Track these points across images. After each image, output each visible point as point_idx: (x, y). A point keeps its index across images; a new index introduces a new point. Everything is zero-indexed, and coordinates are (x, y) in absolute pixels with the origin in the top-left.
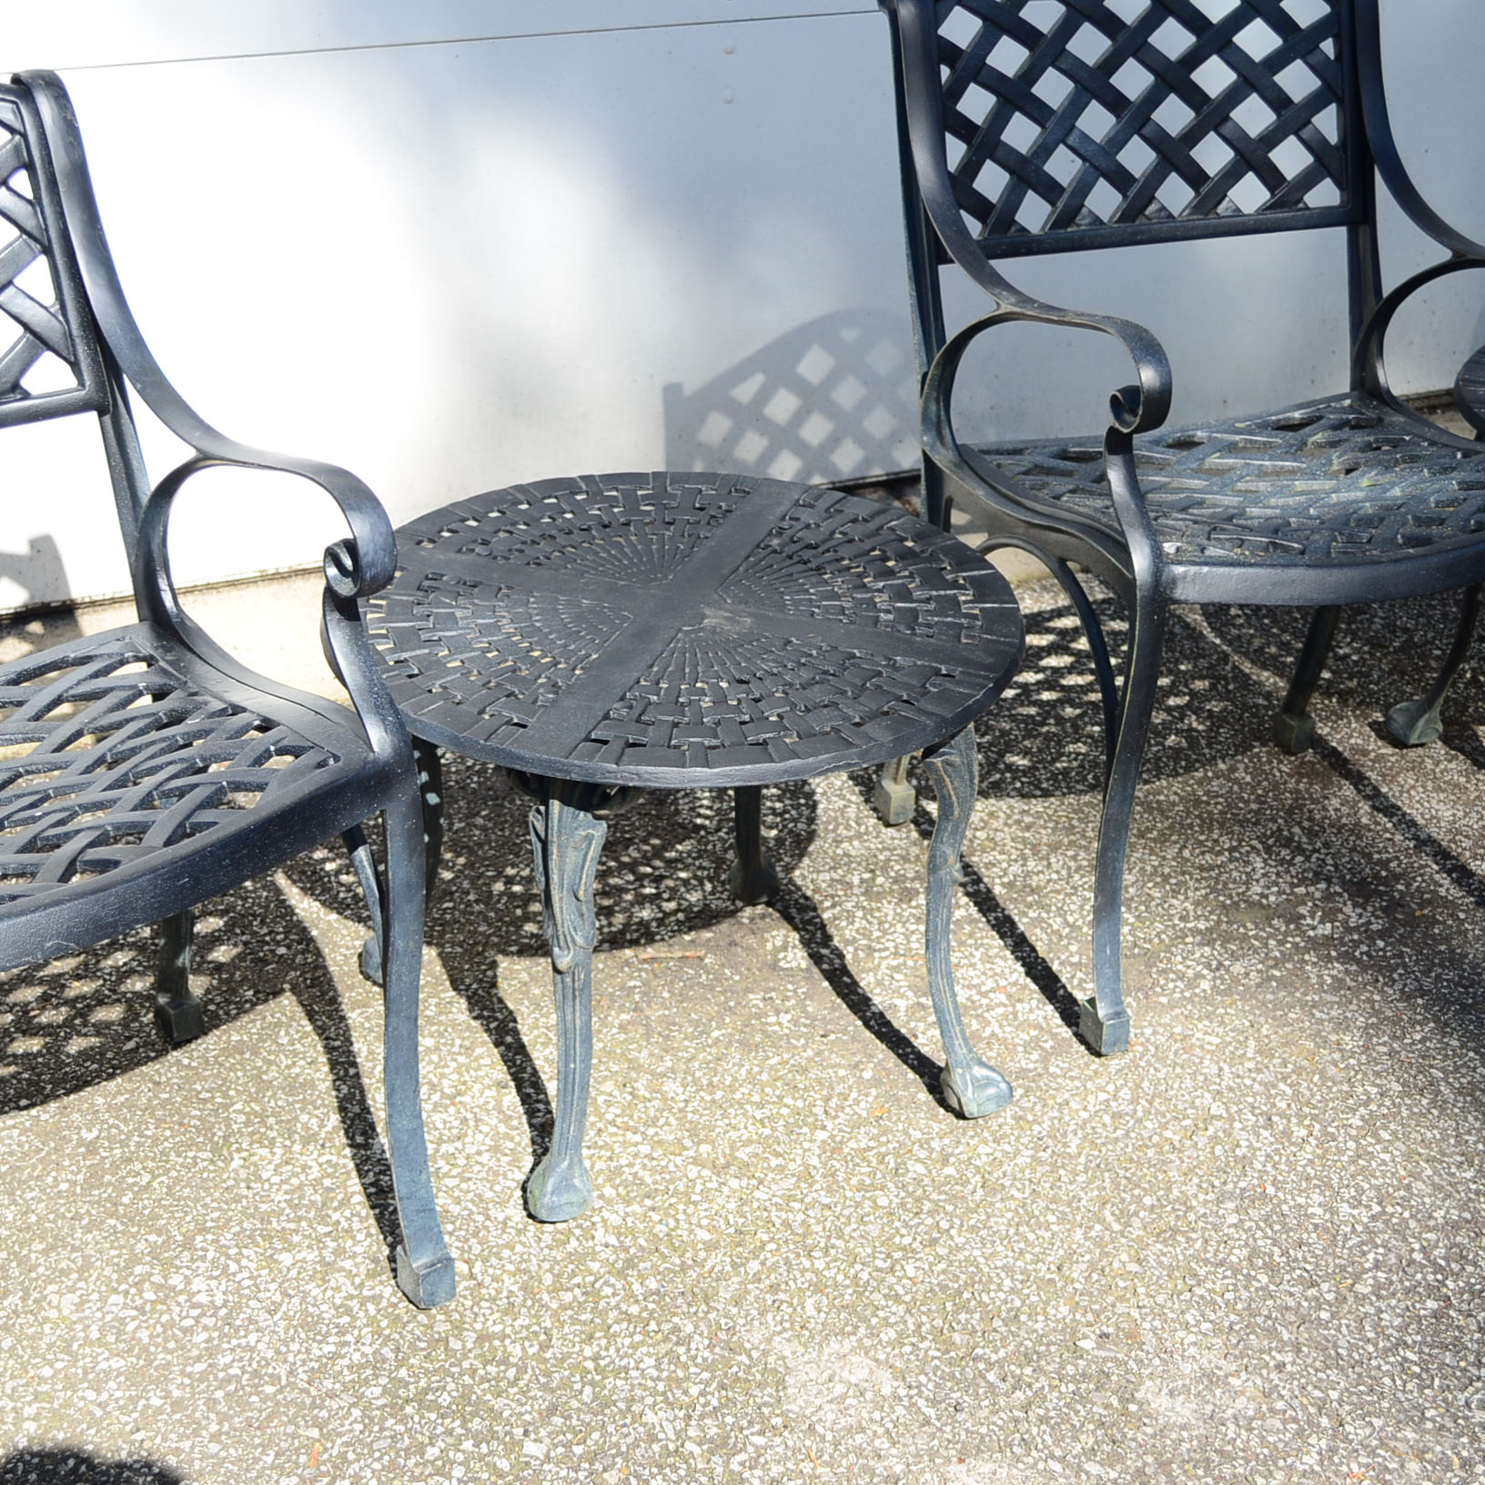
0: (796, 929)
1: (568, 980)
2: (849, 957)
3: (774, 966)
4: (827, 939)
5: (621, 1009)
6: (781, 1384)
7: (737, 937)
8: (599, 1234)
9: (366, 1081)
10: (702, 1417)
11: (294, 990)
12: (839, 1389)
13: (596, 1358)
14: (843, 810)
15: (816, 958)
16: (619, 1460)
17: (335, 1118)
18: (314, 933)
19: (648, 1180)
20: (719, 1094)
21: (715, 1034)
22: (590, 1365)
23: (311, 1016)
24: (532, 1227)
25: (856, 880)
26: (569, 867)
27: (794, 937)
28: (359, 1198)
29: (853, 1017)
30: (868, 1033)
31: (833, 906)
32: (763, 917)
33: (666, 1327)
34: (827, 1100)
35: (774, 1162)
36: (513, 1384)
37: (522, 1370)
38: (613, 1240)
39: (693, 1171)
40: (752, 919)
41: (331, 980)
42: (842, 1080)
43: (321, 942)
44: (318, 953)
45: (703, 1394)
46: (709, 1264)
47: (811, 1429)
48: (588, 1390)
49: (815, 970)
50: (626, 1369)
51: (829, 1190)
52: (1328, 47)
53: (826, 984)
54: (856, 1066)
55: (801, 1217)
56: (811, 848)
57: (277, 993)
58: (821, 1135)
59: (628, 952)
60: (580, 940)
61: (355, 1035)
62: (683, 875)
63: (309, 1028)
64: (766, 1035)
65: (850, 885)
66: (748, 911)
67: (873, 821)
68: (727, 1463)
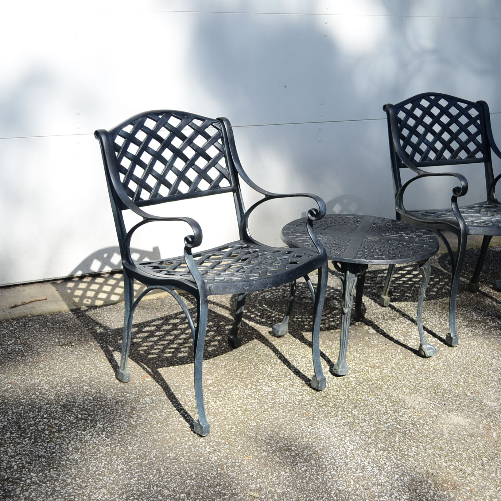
0: (370, 326)
1: (346, 316)
2: (385, 331)
3: (368, 333)
4: (378, 328)
5: (336, 341)
6: (404, 402)
7: (357, 328)
8: (351, 379)
9: (283, 354)
10: (389, 407)
11: (256, 338)
12: (417, 402)
13: (361, 398)
14: (371, 304)
15: (378, 331)
16: (375, 414)
17: (279, 361)
18: (255, 328)
19: (357, 369)
20: (366, 355)
21: (360, 345)
22: (360, 400)
23: (263, 343)
24: (335, 378)
25: (380, 317)
26: (350, 287)
27: (370, 327)
28: (292, 374)
29: (391, 341)
30: (395, 344)
31: (377, 322)
32: (361, 324)
33: (374, 393)
34: (392, 356)
35: (385, 366)
36: (345, 403)
37: (345, 401)
38: (354, 379)
39: (367, 368)
40: (359, 324)
41: (264, 337)
42: (394, 352)
43: (257, 329)
44: (259, 332)
45: (387, 403)
46: (378, 383)
47: (414, 408)
48: (362, 403)
49: (378, 333)
50: (368, 400)
51: (399, 371)
52: (478, 121)
53: (382, 335)
54: (396, 350)
55: (395, 375)
56: (366, 311)
57: (253, 339)
58: (393, 362)
59: (332, 331)
60: (350, 306)
61: (276, 346)
62: (338, 317)
63: (264, 345)
64: (372, 345)
65: (379, 318)
66: (357, 323)
67: (379, 306)
68: (398, 414)
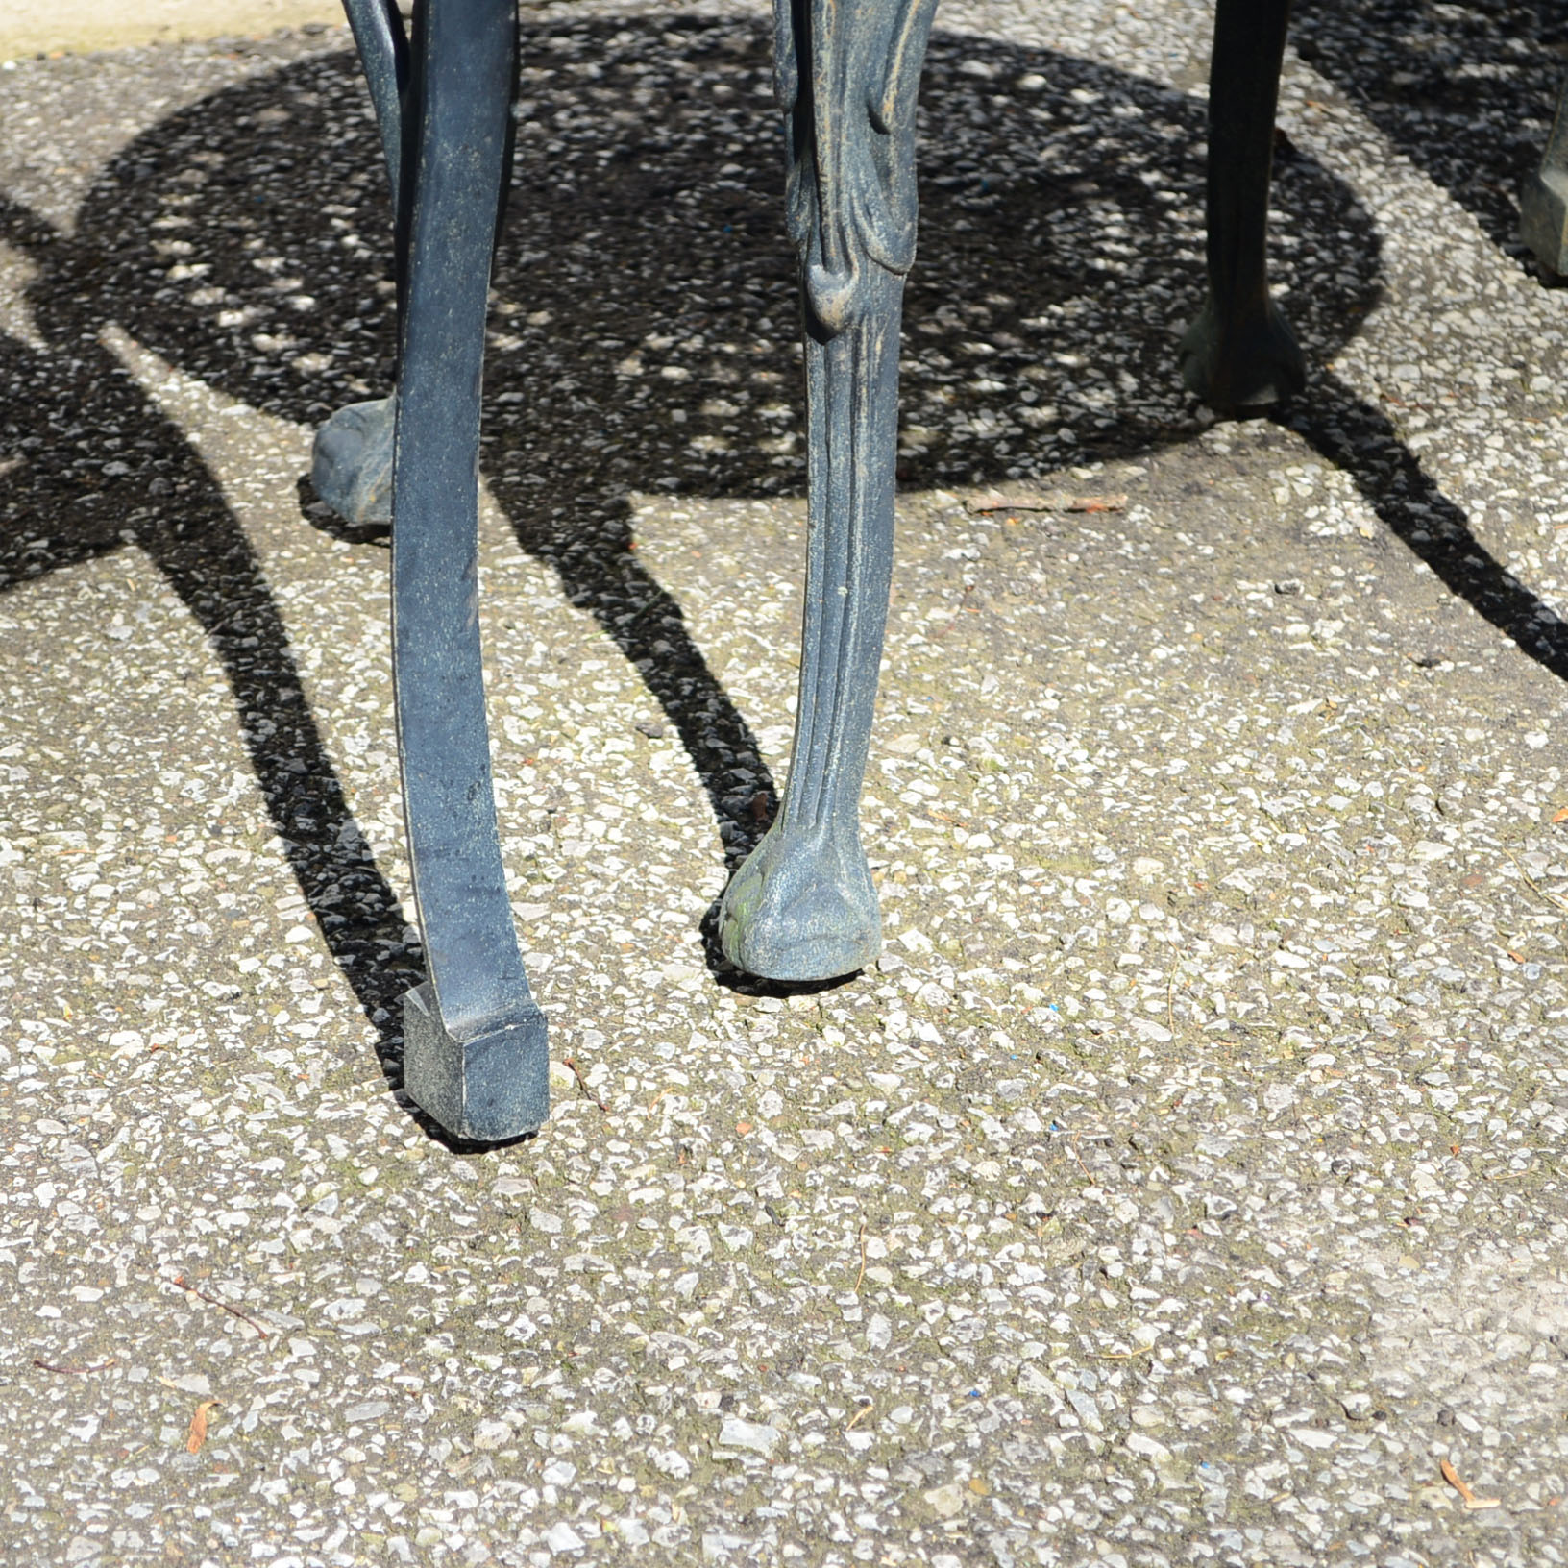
0: (1343, 464)
1: (843, 356)
2: (1476, 520)
3: (1297, 532)
4: (1421, 486)
5: (932, 598)
6: (1362, 1329)
7: (1204, 477)
8: (896, 1020)
9: (320, 714)
10: (1168, 1386)
11: (145, 541)
12: (1509, 1345)
13: (897, 1262)
14: (1441, 255)
15: (1397, 521)
16: (963, 1465)
17: (244, 781)
18: (194, 437)
19: (1012, 921)
20: (1177, 766)
21: (1161, 653)
22: (882, 1275)
23: (186, 591)
24: (730, 1001)
25: (1483, 380)
27: (1342, 480)
28: (303, 933)
29: (1492, 631)
30: (1531, 663)
31: (1432, 425)
32: (1264, 442)
33: (1068, 1208)
34: (1442, 785)
35: (1318, 899)
36: (697, 1302)
37: (712, 1278)
38: (929, 1032)
39: (1120, 910)
40: (1237, 446)
41: (235, 524)
42: (1477, 747)
43: (211, 455)
44: (204, 475)
45: (1169, 1340)
46: (1171, 1087)
47: (1445, 1421)
48: (879, 1324)
49: (1396, 543)
50: (974, 1286)
51: (1458, 957)
53: (1423, 567)
54: (1509, 722)
55: (1390, 1006)
56: (1372, 320)
57: (106, 546)
58: (1433, 852)
59: (944, 498)
60: (877, 244)
61: (292, 628)
62: (1069, 360)
63: (182, 611)
64: (1286, 659)
65: (1471, 390)
66: (1228, 429)
67: (1514, 275)
68: (1236, 1481)
